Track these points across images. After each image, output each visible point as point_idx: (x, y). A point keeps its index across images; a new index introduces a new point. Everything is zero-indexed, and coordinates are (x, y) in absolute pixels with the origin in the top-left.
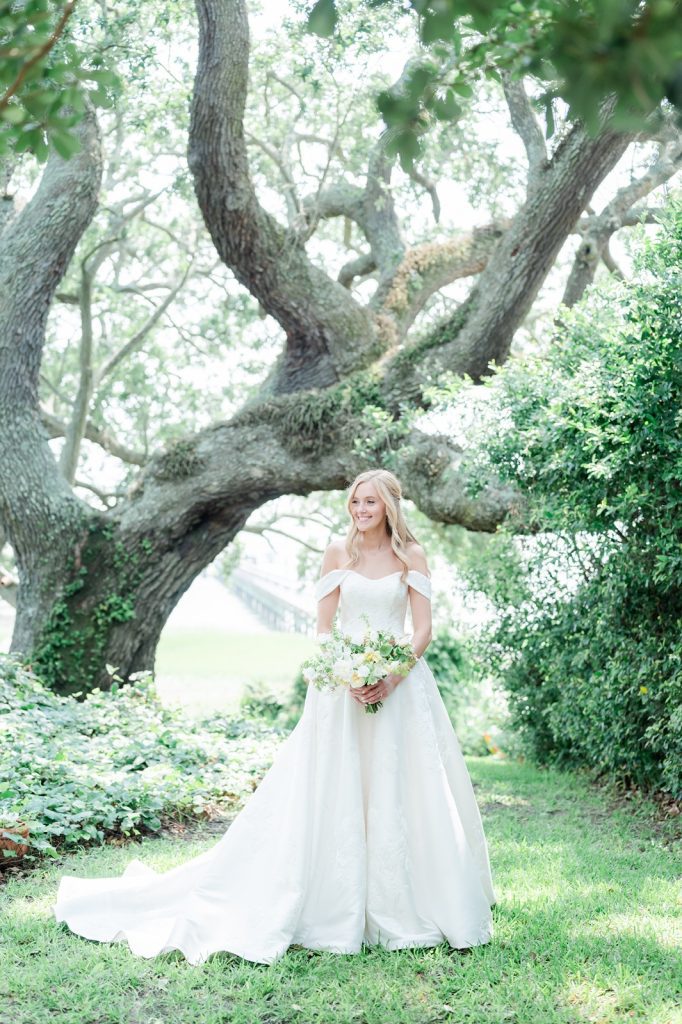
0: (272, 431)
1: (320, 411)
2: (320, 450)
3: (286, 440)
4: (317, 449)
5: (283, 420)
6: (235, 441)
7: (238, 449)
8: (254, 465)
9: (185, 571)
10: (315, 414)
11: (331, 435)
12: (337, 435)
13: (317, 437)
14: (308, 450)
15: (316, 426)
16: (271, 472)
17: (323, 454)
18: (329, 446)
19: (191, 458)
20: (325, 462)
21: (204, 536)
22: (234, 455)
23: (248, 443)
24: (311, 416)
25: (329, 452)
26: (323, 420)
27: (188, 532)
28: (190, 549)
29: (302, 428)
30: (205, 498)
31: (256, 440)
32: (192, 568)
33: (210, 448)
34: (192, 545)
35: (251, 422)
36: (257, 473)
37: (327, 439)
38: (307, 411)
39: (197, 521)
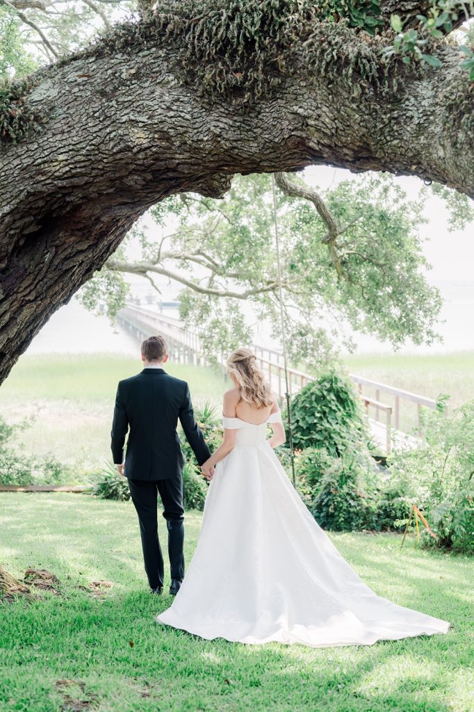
0: (167, 59)
1: (257, 18)
2: (259, 89)
3: (192, 74)
4: (252, 89)
5: (188, 37)
6: (98, 79)
7: (103, 93)
8: (133, 123)
9: (12, 319)
10: (247, 24)
11: (281, 60)
12: (292, 59)
13: (252, 65)
14: (237, 90)
15: (250, 44)
16: (165, 136)
17: (262, 97)
18: (276, 81)
19: (19, 112)
20: (268, 114)
21: (48, 257)
22: (96, 105)
23: (123, 83)
24: (240, 26)
25: (275, 93)
26: (263, 32)
27: (18, 250)
28: (21, 278)
29: (221, 52)
30: (43, 185)
31: (137, 76)
32: (26, 313)
33: (54, 93)
34: (26, 273)
35: (126, 44)
36: (139, 137)
37: (272, 68)
38: (231, 19)
39: (33, 229)
